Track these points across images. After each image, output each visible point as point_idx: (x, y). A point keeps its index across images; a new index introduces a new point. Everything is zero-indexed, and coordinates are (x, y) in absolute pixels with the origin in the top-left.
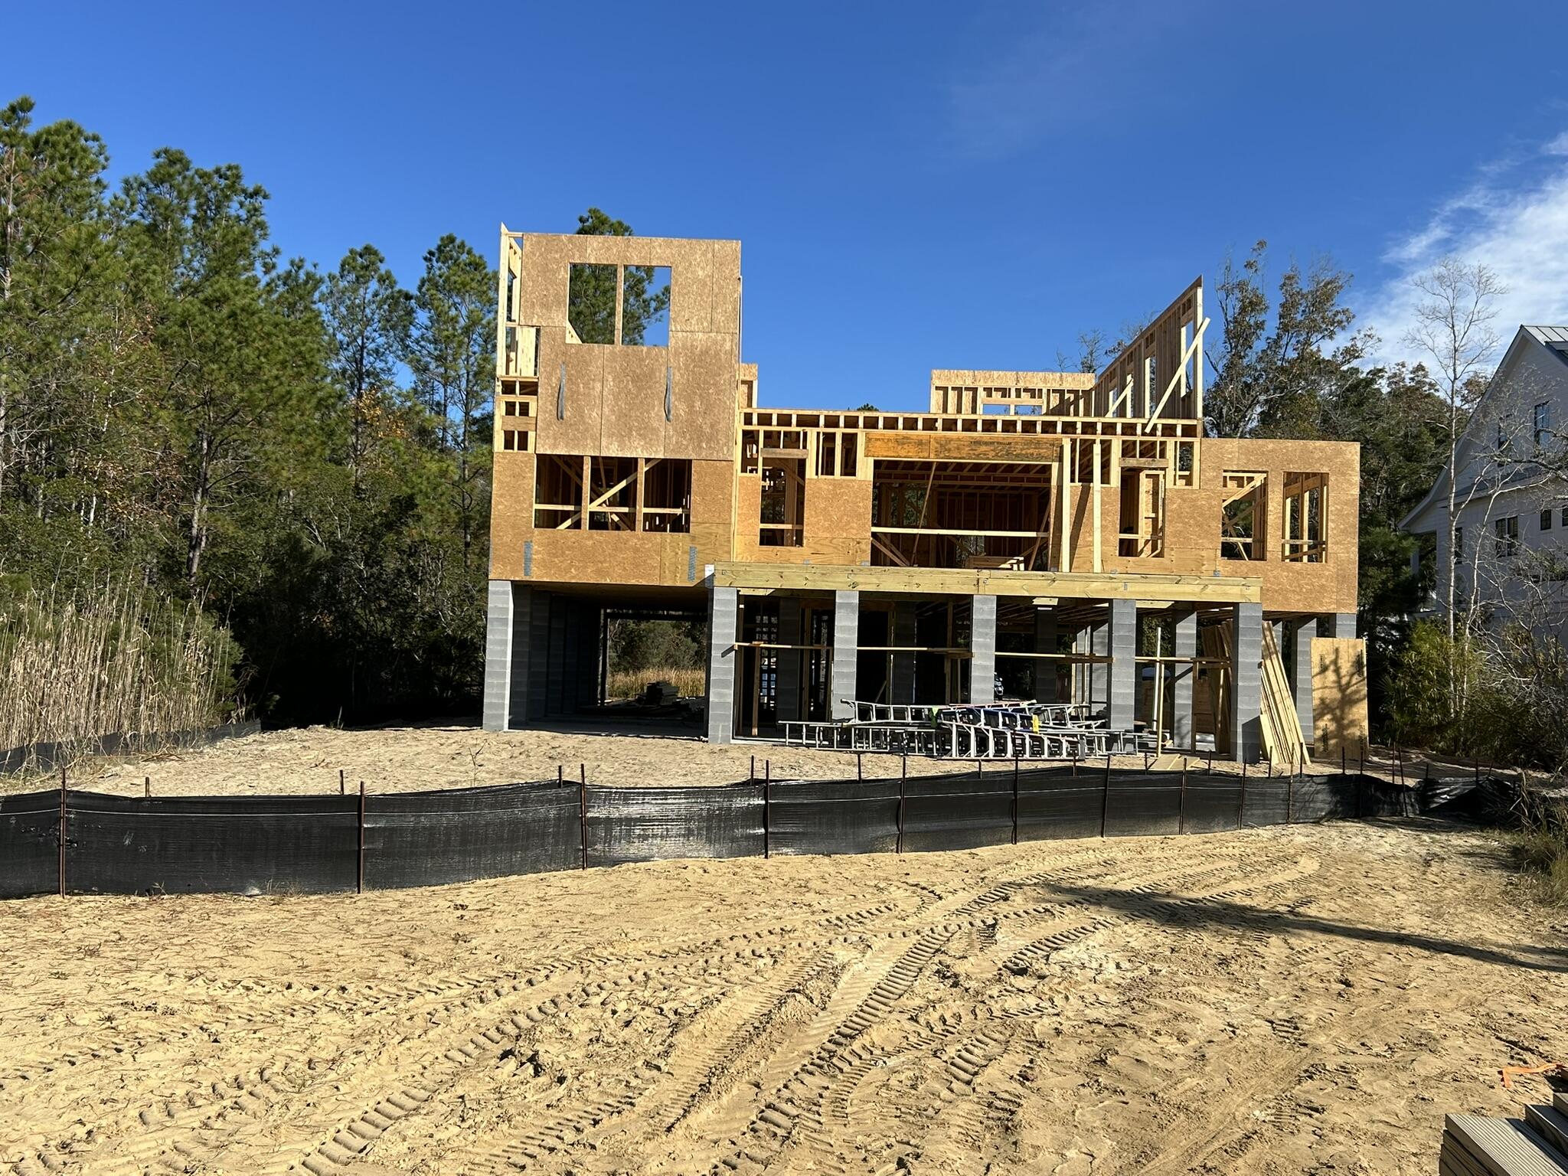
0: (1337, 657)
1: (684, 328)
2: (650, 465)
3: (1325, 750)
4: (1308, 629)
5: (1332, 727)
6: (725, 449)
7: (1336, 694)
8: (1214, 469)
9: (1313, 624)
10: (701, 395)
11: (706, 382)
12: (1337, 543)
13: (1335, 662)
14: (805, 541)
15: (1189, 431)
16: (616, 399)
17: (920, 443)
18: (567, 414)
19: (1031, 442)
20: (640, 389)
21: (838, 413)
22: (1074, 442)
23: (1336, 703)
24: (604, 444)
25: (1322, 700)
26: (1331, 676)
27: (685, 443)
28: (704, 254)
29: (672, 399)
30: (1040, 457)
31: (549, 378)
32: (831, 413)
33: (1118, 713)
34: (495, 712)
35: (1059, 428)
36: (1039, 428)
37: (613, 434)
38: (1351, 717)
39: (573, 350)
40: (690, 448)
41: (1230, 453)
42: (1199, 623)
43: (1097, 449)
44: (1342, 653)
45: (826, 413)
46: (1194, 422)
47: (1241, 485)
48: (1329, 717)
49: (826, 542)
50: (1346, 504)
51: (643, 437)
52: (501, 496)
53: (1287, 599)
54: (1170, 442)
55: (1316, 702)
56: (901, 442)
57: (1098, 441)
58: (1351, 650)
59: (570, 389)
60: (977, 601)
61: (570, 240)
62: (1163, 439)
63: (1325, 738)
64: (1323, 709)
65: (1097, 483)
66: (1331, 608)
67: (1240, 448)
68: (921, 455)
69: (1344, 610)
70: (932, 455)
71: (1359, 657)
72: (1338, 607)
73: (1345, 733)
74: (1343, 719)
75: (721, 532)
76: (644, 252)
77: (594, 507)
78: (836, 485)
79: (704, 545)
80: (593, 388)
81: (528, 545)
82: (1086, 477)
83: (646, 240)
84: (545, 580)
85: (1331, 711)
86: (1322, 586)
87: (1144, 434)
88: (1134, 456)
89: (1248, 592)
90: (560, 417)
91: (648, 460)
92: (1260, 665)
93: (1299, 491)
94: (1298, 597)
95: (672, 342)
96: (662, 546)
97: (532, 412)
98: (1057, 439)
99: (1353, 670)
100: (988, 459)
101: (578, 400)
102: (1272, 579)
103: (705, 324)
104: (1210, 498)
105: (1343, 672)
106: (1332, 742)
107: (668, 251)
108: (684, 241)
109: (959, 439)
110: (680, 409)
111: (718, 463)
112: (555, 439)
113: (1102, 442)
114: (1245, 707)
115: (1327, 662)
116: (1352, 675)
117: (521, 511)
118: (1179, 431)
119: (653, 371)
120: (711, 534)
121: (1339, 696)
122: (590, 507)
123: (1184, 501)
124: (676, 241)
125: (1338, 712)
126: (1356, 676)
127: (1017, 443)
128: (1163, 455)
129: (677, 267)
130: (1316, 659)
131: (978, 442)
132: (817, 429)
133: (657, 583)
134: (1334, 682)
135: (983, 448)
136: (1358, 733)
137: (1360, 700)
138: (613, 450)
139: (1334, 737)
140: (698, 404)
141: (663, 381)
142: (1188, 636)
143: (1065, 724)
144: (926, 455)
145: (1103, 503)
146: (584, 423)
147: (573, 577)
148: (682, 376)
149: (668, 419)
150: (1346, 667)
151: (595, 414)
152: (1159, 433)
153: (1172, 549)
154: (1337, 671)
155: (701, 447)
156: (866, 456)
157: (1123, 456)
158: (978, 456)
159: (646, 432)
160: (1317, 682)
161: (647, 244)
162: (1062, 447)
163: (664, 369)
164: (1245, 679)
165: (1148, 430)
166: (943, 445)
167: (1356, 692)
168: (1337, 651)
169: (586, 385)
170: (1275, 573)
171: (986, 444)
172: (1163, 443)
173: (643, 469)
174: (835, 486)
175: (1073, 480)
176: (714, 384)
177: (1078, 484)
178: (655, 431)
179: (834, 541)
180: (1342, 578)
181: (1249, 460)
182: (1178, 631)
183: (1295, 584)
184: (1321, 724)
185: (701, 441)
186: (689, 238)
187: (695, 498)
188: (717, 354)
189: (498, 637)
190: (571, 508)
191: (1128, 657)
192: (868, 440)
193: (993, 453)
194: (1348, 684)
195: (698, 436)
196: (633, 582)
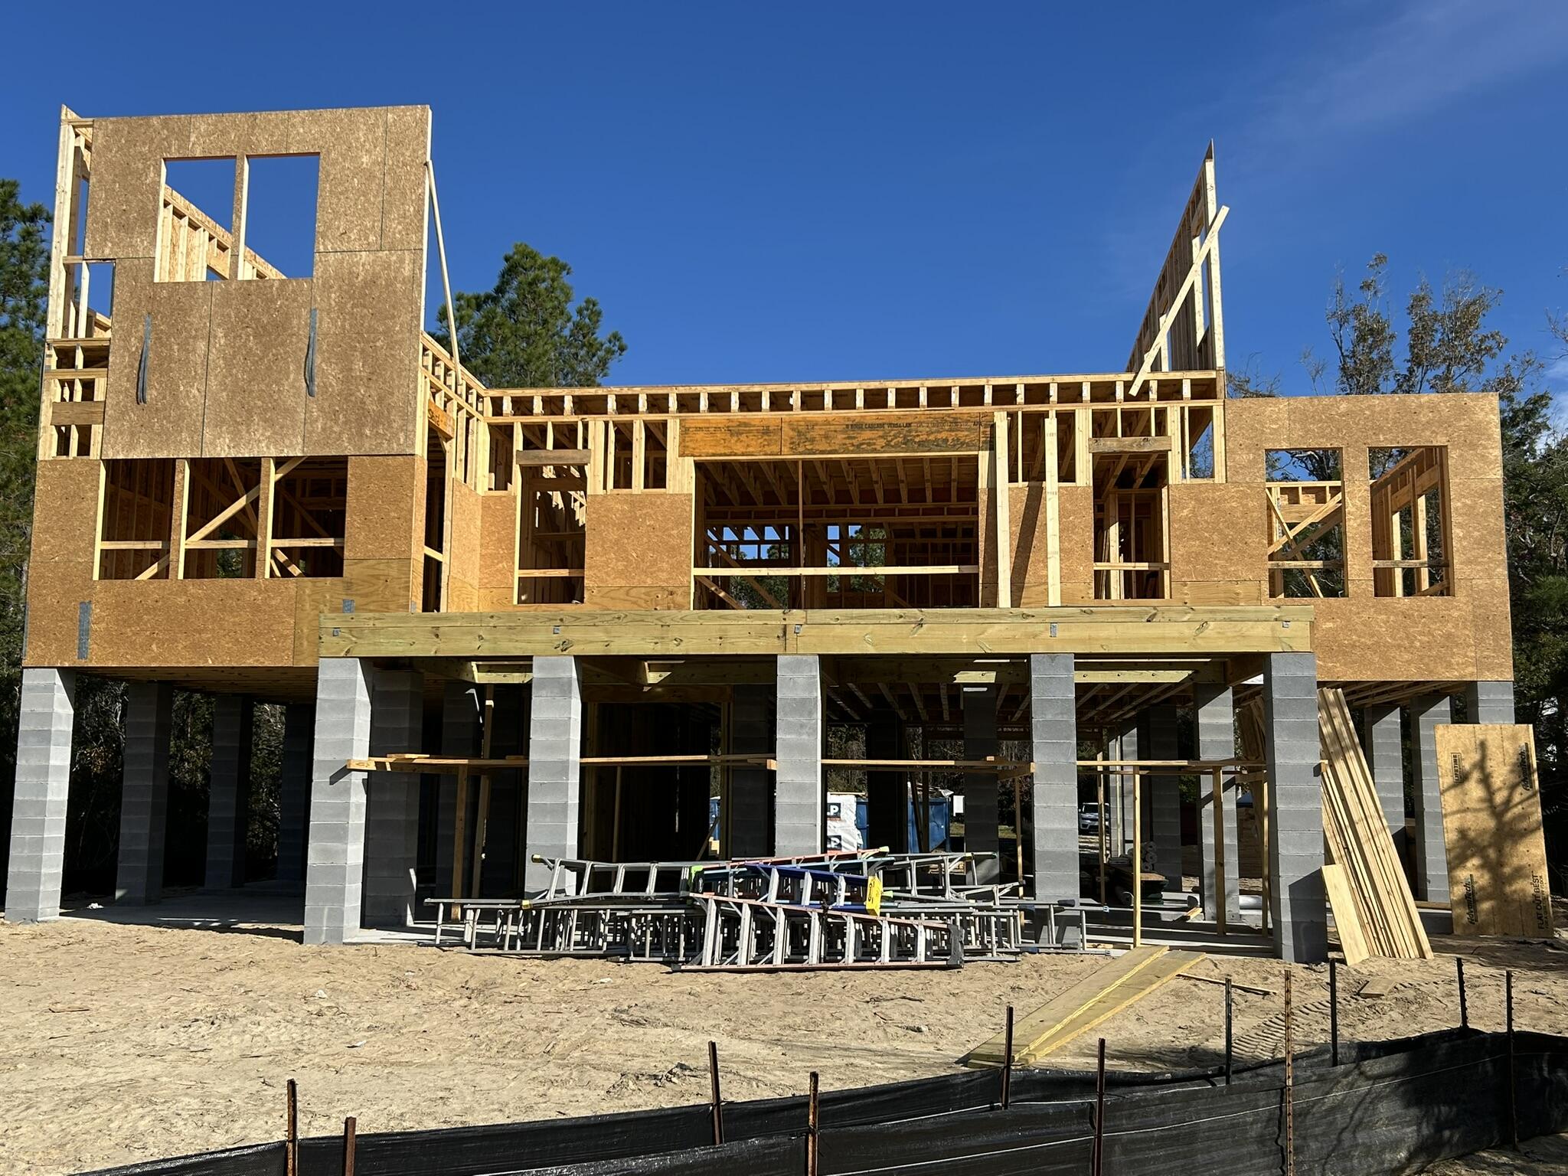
0: (1483, 758)
1: (338, 246)
2: (286, 469)
3: (1472, 921)
4: (1436, 715)
5: (1482, 879)
6: (402, 436)
7: (1485, 822)
8: (1249, 449)
9: (1444, 706)
10: (363, 351)
11: (371, 330)
12: (1469, 562)
13: (1481, 765)
14: (586, 596)
15: (1204, 390)
16: (229, 365)
17: (766, 431)
18: (151, 394)
19: (941, 422)
20: (267, 348)
21: (636, 390)
22: (1012, 416)
23: (1487, 837)
24: (207, 437)
25: (1463, 833)
26: (1474, 790)
27: (336, 429)
28: (372, 128)
29: (318, 360)
30: (959, 444)
31: (126, 339)
32: (626, 391)
33: (1049, 867)
34: (24, 889)
35: (988, 397)
36: (955, 398)
37: (223, 421)
38: (1516, 862)
39: (165, 293)
40: (345, 437)
41: (1275, 422)
42: (1236, 703)
43: (1051, 426)
44: (1492, 750)
45: (617, 390)
46: (1213, 375)
47: (1321, 500)
48: (1475, 861)
49: (621, 594)
50: (1481, 496)
51: (269, 423)
52: (47, 530)
53: (1387, 661)
54: (1174, 412)
55: (1452, 836)
56: (736, 430)
57: (1052, 414)
58: (1506, 744)
59: (158, 355)
60: (786, 665)
61: (165, 125)
62: (1161, 405)
63: (1470, 900)
64: (1464, 849)
65: (1052, 482)
66: (1467, 674)
67: (1292, 412)
68: (767, 449)
69: (1488, 676)
70: (785, 450)
71: (1524, 756)
72: (1480, 671)
73: (1508, 889)
74: (1501, 865)
75: (394, 573)
76: (277, 132)
77: (197, 541)
78: (635, 502)
79: (366, 595)
80: (194, 350)
81: (85, 608)
82: (1035, 474)
83: (283, 115)
84: (110, 664)
85: (1480, 851)
86: (1449, 636)
87: (1128, 398)
88: (1114, 434)
89: (1287, 632)
90: (140, 398)
91: (280, 462)
92: (1318, 771)
93: (1410, 497)
94: (1406, 656)
95: (318, 271)
96: (298, 600)
97: (99, 396)
98: (985, 415)
99: (1513, 779)
100: (875, 451)
101: (171, 370)
102: (1359, 627)
103: (372, 238)
104: (1245, 495)
105: (1497, 781)
106: (1486, 906)
107: (315, 129)
108: (341, 112)
109: (827, 423)
110: (328, 372)
111: (390, 460)
112: (132, 434)
113: (1058, 415)
114: (1293, 852)
115: (1467, 765)
116: (1513, 788)
117: (75, 553)
118: (1187, 391)
119: (287, 317)
120: (377, 577)
121: (1491, 824)
122: (184, 543)
123: (1201, 502)
124: (327, 114)
125: (1492, 853)
126: (1520, 789)
127: (921, 423)
128: (1161, 429)
129: (329, 152)
130: (1445, 762)
131: (857, 426)
132: (605, 418)
133: (287, 662)
134: (1482, 800)
135: (867, 434)
136: (1531, 890)
137: (1529, 832)
138: (222, 448)
139: (1488, 898)
140: (358, 365)
141: (304, 332)
142: (1218, 728)
143: (943, 893)
144: (776, 449)
145: (1063, 514)
146: (178, 407)
147: (154, 659)
148: (334, 321)
149: (310, 393)
150: (1501, 772)
151: (195, 391)
152: (1153, 395)
153: (1185, 584)
154: (1486, 781)
155: (361, 435)
156: (682, 455)
157: (1095, 435)
158: (858, 448)
159: (275, 415)
160: (1450, 801)
161: (283, 121)
162: (993, 427)
163: (304, 312)
164: (1289, 797)
165: (1134, 391)
166: (803, 433)
167: (1523, 816)
168: (1483, 746)
169: (183, 347)
170: (1365, 616)
171: (872, 427)
172: (1161, 414)
173: (272, 476)
174: (632, 504)
175: (1013, 478)
176: (384, 333)
177: (1021, 484)
178: (289, 412)
179: (633, 592)
180: (1482, 621)
181: (1307, 432)
182: (1201, 721)
183: (1402, 634)
184: (1463, 874)
185: (364, 425)
186: (348, 106)
187: (352, 521)
188: (390, 284)
189: (34, 762)
190: (157, 545)
191: (1062, 760)
192: (685, 431)
193: (882, 442)
194: (1508, 804)
195: (361, 418)
196: (250, 662)
